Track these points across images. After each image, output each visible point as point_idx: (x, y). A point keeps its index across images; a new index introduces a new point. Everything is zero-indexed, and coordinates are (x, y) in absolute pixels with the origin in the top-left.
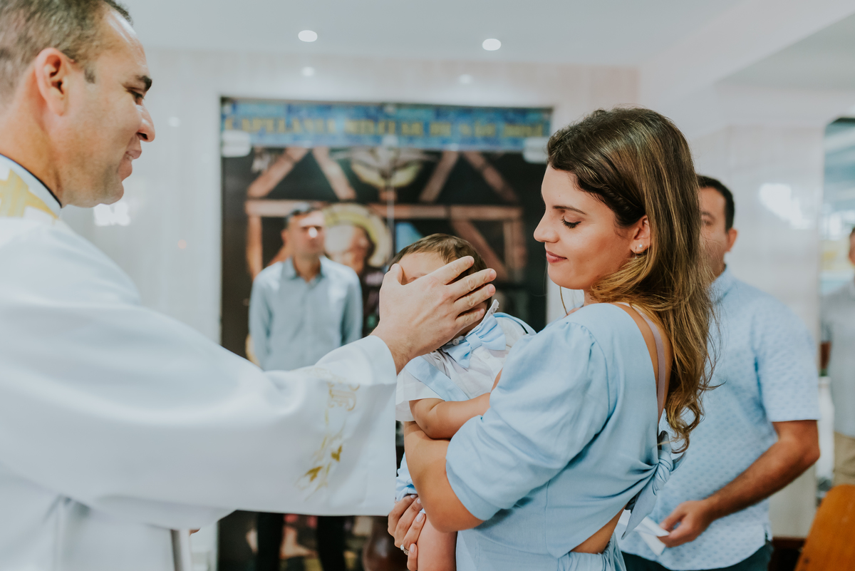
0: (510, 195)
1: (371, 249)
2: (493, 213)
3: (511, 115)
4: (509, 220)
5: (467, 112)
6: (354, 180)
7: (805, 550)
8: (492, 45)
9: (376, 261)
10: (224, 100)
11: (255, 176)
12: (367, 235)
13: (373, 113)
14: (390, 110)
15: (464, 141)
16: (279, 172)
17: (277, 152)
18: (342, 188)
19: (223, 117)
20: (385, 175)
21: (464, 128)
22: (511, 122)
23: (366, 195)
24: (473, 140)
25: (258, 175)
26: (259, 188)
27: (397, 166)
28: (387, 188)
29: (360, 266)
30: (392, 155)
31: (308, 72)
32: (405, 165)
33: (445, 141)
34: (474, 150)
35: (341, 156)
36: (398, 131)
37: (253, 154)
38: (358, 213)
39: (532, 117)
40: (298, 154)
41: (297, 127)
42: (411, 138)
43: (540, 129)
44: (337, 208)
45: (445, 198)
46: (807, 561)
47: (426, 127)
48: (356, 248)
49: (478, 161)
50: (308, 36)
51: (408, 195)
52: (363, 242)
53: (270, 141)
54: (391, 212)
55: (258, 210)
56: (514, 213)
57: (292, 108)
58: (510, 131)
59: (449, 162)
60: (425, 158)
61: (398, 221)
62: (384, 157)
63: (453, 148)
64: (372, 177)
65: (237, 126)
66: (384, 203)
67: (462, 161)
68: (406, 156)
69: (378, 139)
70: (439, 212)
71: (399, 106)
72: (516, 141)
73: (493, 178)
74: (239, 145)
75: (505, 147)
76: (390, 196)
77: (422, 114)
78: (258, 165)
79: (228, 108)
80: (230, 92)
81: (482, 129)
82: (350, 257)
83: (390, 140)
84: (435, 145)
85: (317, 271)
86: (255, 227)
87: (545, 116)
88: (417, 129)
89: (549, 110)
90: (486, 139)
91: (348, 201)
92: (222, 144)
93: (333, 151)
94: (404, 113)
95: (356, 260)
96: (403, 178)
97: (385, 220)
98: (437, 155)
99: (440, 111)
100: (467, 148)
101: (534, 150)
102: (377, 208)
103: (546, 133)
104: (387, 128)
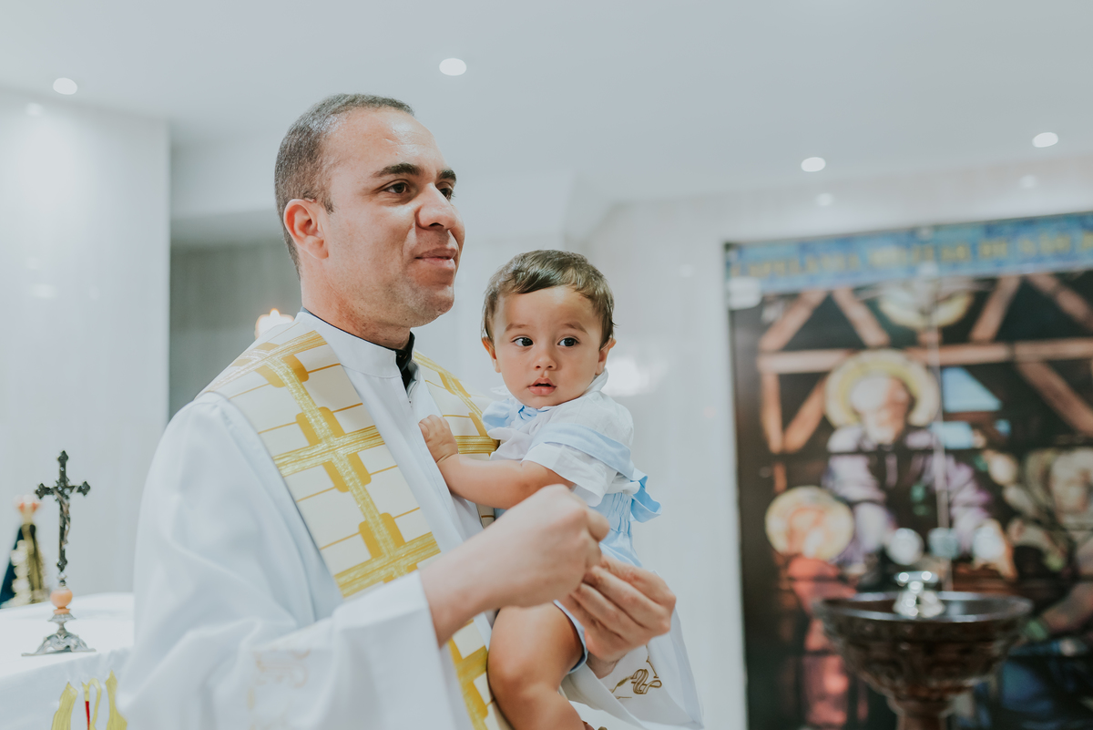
1: (911, 403)
2: (1074, 348)
3: (1090, 221)
5: (1028, 224)
6: (884, 322)
8: (1045, 140)
9: (919, 417)
10: (728, 246)
11: (764, 328)
12: (905, 386)
13: (908, 237)
14: (925, 234)
15: (1026, 260)
16: (792, 321)
17: (791, 298)
18: (871, 333)
19: (728, 265)
20: (925, 313)
21: (1026, 244)
22: (1091, 229)
23: (902, 339)
24: (1039, 259)
25: (769, 325)
26: (773, 340)
27: (940, 300)
28: (929, 328)
29: (899, 423)
30: (931, 288)
31: (825, 200)
32: (949, 298)
33: (1000, 263)
34: (1042, 272)
35: (865, 295)
36: (938, 258)
37: (765, 302)
38: (893, 361)
40: (815, 297)
41: (813, 267)
42: (955, 264)
45: (1006, 334)
47: (974, 249)
48: (892, 403)
49: (1047, 284)
50: (813, 165)
51: (956, 334)
52: (901, 396)
53: (783, 285)
54: (936, 356)
55: (773, 365)
57: (806, 246)
58: (1090, 241)
59: (1009, 286)
60: (977, 287)
61: (944, 368)
62: (922, 293)
63: (1012, 272)
64: (907, 316)
65: (744, 272)
66: (925, 347)
67: (1026, 286)
68: (948, 287)
69: (912, 270)
70: (996, 353)
71: (937, 228)
73: (1072, 304)
74: (746, 293)
75: (1083, 263)
76: (933, 337)
77: (967, 232)
78: (770, 314)
79: (733, 254)
80: (734, 236)
81: (1050, 242)
82: (883, 414)
83: (929, 269)
84: (987, 270)
86: (770, 385)
88: (961, 252)
90: (1058, 255)
92: (728, 295)
93: (857, 290)
94: (945, 236)
95: (893, 419)
96: (950, 312)
97: (928, 368)
98: (992, 282)
99: (992, 229)
100: (1029, 269)
102: (917, 352)
104: (922, 256)
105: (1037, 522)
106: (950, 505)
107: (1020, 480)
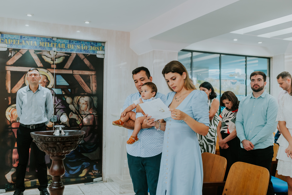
0: (92, 68)
1: (48, 83)
2: (87, 73)
3: (92, 43)
4: (92, 75)
5: (79, 41)
6: (42, 60)
8: (87, 23)
11: (9, 58)
12: (47, 78)
13: (50, 40)
14: (54, 39)
15: (78, 50)
16: (17, 57)
17: (17, 50)
18: (39, 64)
20: (53, 60)
21: (78, 46)
22: (93, 46)
23: (46, 66)
24: (81, 51)
25: (11, 57)
26: (10, 62)
27: (57, 57)
28: (53, 64)
30: (55, 53)
32: (59, 57)
33: (72, 50)
34: (81, 54)
35: (38, 53)
36: (57, 46)
37: (8, 51)
39: (99, 44)
40: (24, 52)
41: (24, 43)
42: (61, 48)
45: (71, 68)
47: (66, 45)
49: (82, 57)
51: (60, 66)
52: (45, 80)
53: (14, 47)
54: (55, 71)
55: (9, 69)
56: (93, 73)
57: (22, 37)
58: (91, 48)
59: (73, 56)
60: (66, 55)
61: (57, 74)
62: (53, 54)
63: (75, 52)
64: (48, 60)
65: (3, 41)
66: (53, 68)
67: (77, 56)
68: (59, 54)
69: (51, 48)
70: (70, 72)
71: (57, 38)
72: (94, 51)
73: (87, 62)
74: (4, 48)
75: (91, 53)
76: (55, 66)
77: (64, 41)
78: (10, 54)
81: (83, 47)
83: (55, 49)
84: (69, 51)
86: (9, 73)
88: (63, 46)
89: (104, 43)
90: (85, 50)
91: (40, 67)
93: (36, 51)
94: (59, 40)
96: (58, 61)
97: (53, 74)
98: (70, 54)
99: (71, 41)
100: (79, 53)
101: (99, 54)
102: (50, 70)
103: (103, 50)
104: (53, 45)
105: (75, 113)
107: (72, 103)
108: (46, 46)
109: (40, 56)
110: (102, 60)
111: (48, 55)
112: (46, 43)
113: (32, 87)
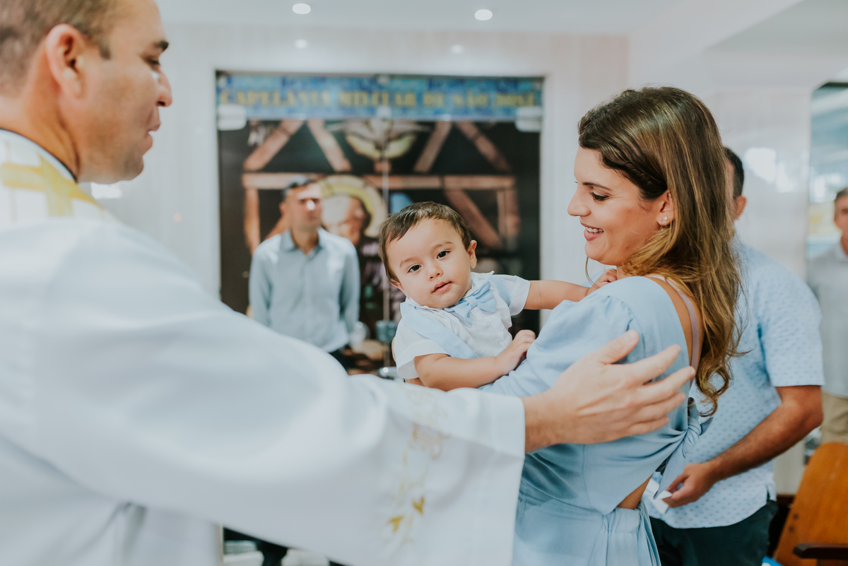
0: (503, 165)
1: (367, 220)
2: (486, 183)
3: (503, 85)
4: (503, 189)
5: (459, 82)
6: (348, 151)
7: (794, 507)
8: (483, 15)
9: (372, 231)
10: (219, 74)
11: (252, 149)
12: (363, 206)
13: (367, 84)
14: (383, 81)
15: (456, 111)
16: (275, 145)
17: (273, 125)
18: (337, 159)
19: (218, 90)
20: (379, 147)
21: (456, 99)
22: (503, 92)
23: (361, 167)
24: (466, 111)
25: (254, 147)
26: (255, 161)
27: (392, 137)
28: (381, 159)
29: (356, 236)
30: (386, 126)
31: (301, 44)
32: (400, 136)
33: (438, 112)
34: (466, 120)
35: (336, 128)
36: (392, 102)
37: (249, 127)
38: (353, 184)
39: (523, 86)
40: (293, 127)
41: (292, 99)
42: (405, 109)
43: (531, 98)
44: (332, 180)
45: (438, 169)
46: (796, 517)
47: (419, 98)
48: (352, 219)
49: (470, 131)
50: (301, 9)
51: (402, 166)
52: (359, 213)
53: (266, 114)
54: (387, 183)
55: (255, 183)
56: (507, 182)
57: (286, 80)
58: (501, 101)
59: (443, 132)
60: (418, 128)
61: (392, 192)
62: (379, 129)
63: (446, 118)
64: (365, 148)
65: (232, 99)
66: (379, 174)
67: (455, 131)
68: (400, 127)
69: (372, 110)
70: (433, 183)
71: (392, 77)
72: (508, 110)
73: (486, 147)
74: (234, 118)
75: (498, 117)
76: (385, 167)
77: (414, 84)
78: (254, 138)
79: (223, 81)
80: (224, 65)
81: (474, 99)
82: (346, 228)
83: (384, 111)
84: (428, 116)
85: (315, 243)
86: (252, 199)
87: (537, 85)
88: (410, 99)
89: (540, 80)
90: (479, 109)
91: (343, 173)
92: (218, 118)
93: (328, 123)
94: (398, 84)
95: (352, 232)
96: (396, 149)
97: (380, 191)
98: (431, 125)
99: (433, 82)
100: (459, 118)
101: (526, 119)
102: (372, 179)
103: (538, 102)
104: (380, 100)
106: (391, 301)
108: (357, 102)
109: (341, 138)
110: (533, 139)
111: (363, 131)
112: (357, 95)
113: (303, 238)
